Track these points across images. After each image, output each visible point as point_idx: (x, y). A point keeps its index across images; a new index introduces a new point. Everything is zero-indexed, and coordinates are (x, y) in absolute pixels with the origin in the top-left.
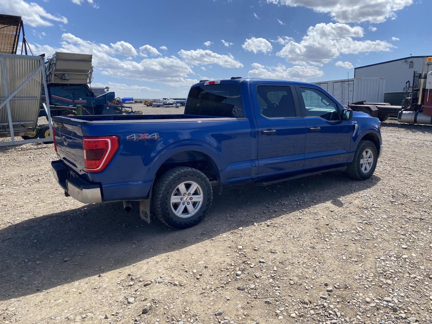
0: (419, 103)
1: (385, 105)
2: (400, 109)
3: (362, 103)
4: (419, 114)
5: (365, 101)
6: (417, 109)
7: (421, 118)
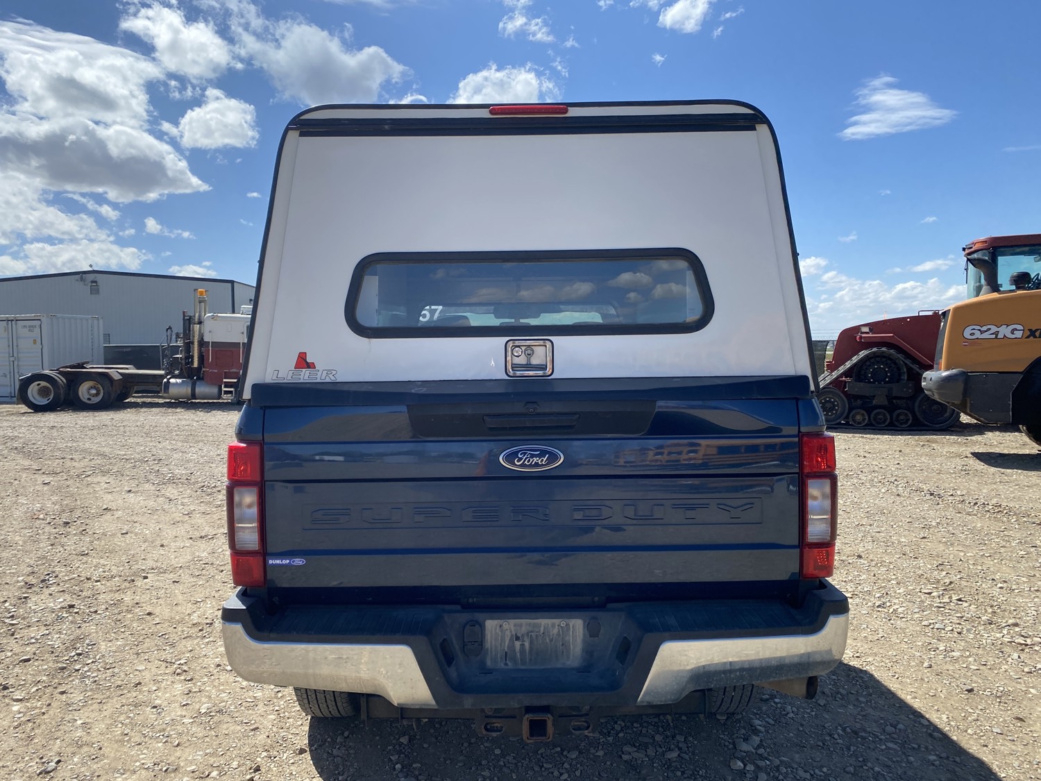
0: (196, 365)
1: (127, 369)
2: (162, 377)
3: (81, 366)
4: (198, 383)
5: (87, 363)
6: (193, 375)
7: (201, 389)
